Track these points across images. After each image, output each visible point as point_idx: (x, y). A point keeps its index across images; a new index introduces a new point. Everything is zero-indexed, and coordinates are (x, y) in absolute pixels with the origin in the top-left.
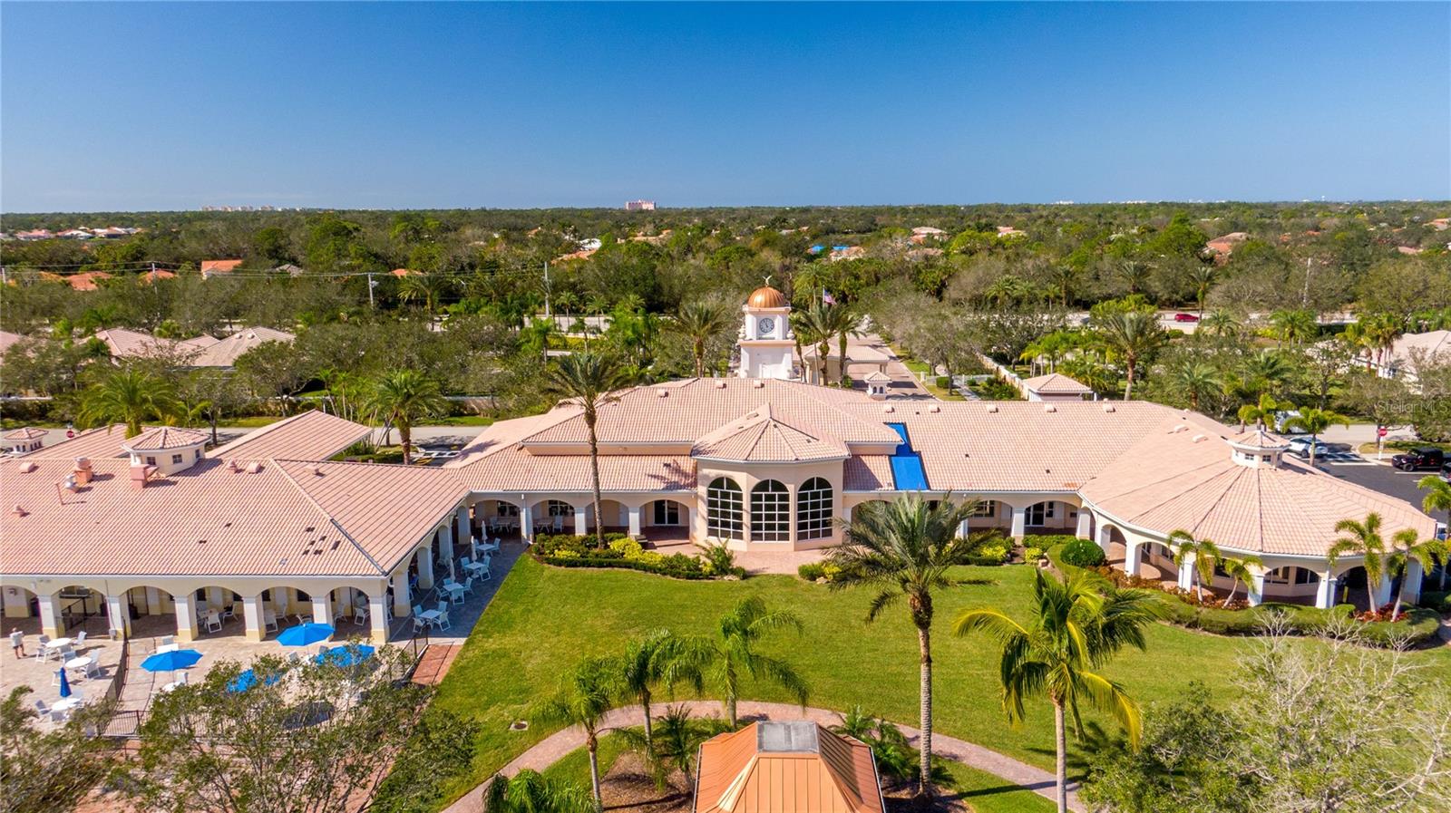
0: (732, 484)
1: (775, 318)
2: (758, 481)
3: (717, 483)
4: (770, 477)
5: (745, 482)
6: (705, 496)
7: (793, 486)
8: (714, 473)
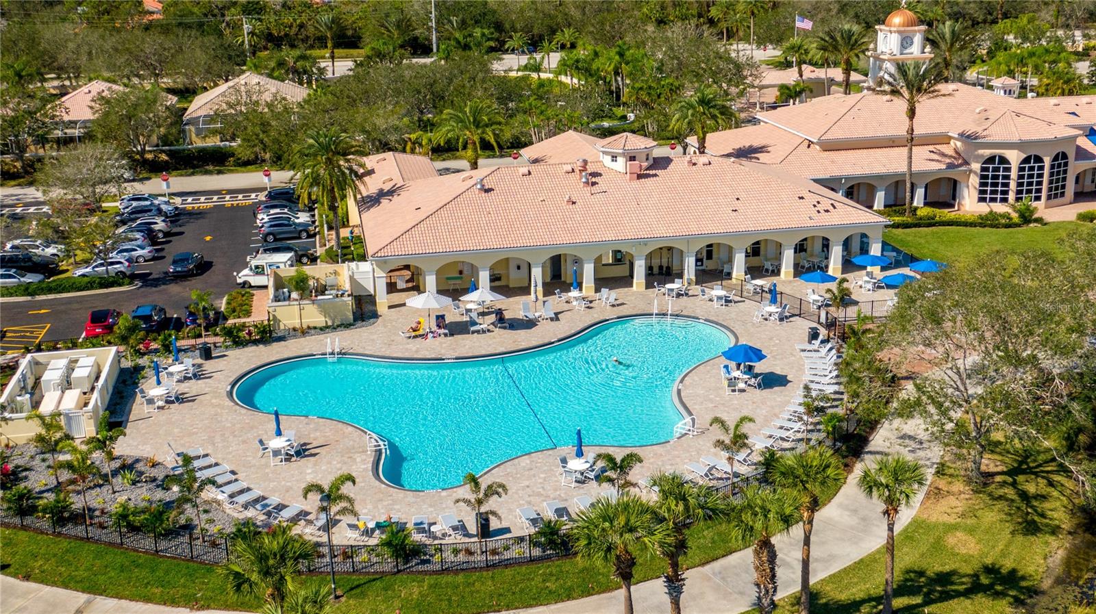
0: (1003, 160)
1: (914, 36)
2: (1025, 156)
3: (991, 160)
4: (1033, 152)
5: (1014, 157)
6: (979, 171)
7: (1048, 158)
8: (987, 153)
